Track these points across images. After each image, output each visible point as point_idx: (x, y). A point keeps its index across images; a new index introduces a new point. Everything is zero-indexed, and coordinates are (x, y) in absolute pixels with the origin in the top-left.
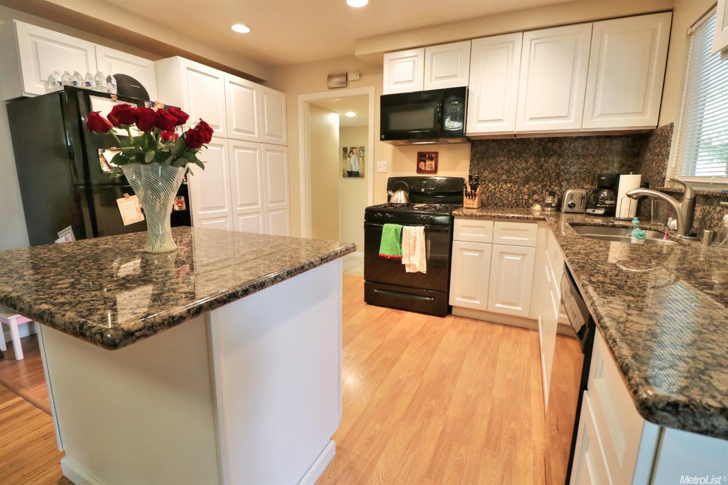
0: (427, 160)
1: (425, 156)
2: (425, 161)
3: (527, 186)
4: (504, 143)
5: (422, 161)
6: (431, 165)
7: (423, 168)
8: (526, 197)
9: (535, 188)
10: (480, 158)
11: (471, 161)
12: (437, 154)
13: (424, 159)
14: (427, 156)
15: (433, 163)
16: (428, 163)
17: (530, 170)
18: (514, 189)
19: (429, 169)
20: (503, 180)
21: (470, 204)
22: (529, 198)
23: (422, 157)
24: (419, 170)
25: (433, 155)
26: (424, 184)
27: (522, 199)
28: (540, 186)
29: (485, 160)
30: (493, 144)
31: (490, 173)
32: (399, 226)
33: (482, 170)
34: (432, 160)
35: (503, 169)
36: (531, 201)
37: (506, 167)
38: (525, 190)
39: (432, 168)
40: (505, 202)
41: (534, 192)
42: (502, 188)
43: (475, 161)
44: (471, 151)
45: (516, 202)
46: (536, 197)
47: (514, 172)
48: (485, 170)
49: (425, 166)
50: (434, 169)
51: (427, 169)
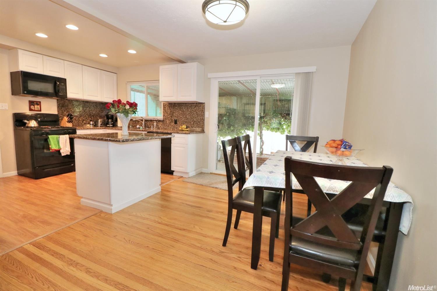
0: (35, 105)
1: (34, 103)
2: (34, 105)
3: (81, 118)
5: (32, 105)
6: (38, 107)
7: (33, 109)
8: (81, 122)
9: (84, 119)
10: (62, 106)
11: (58, 107)
12: (40, 102)
13: (33, 104)
14: (35, 103)
15: (39, 107)
16: (36, 106)
17: (81, 112)
18: (77, 119)
19: (37, 109)
22: (82, 122)
23: (31, 103)
24: (31, 110)
25: (39, 103)
27: (80, 123)
28: (85, 118)
29: (64, 107)
31: (67, 113)
32: (58, 136)
33: (63, 111)
34: (38, 105)
35: (71, 111)
36: (83, 124)
38: (81, 119)
39: (38, 109)
40: (74, 124)
41: (84, 120)
44: (57, 103)
45: (78, 124)
46: (84, 122)
48: (64, 111)
49: (34, 107)
50: (39, 109)
51: (35, 109)
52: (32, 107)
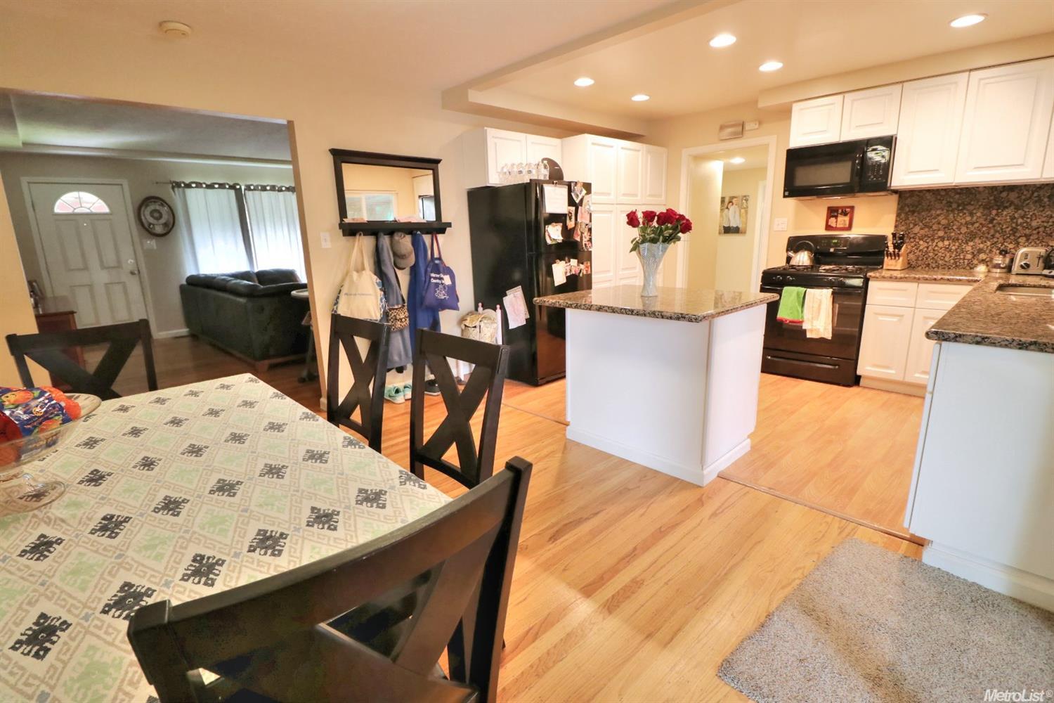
0: (839, 215)
1: (837, 211)
2: (836, 217)
3: (971, 244)
4: (943, 193)
5: (833, 216)
6: (844, 221)
7: (834, 225)
8: (969, 256)
9: (981, 246)
10: (909, 211)
11: (898, 215)
12: (852, 208)
13: (836, 214)
14: (840, 211)
15: (847, 219)
16: (841, 218)
17: (977, 225)
18: (953, 248)
19: (842, 226)
20: (939, 237)
21: (891, 265)
22: (973, 257)
23: (833, 212)
24: (828, 227)
25: (848, 210)
26: (835, 243)
27: (964, 259)
28: (989, 243)
29: (916, 214)
30: (927, 194)
31: (922, 229)
32: (802, 290)
33: (912, 226)
34: (845, 214)
35: (939, 223)
36: (975, 262)
37: (944, 222)
38: (969, 248)
39: (845, 224)
40: (941, 262)
41: (980, 251)
42: (936, 246)
43: (903, 215)
44: (899, 204)
45: (956, 263)
46: (982, 256)
47: (954, 227)
48: (915, 225)
49: (836, 222)
50: (847, 226)
51: (838, 226)
52: (832, 222)
